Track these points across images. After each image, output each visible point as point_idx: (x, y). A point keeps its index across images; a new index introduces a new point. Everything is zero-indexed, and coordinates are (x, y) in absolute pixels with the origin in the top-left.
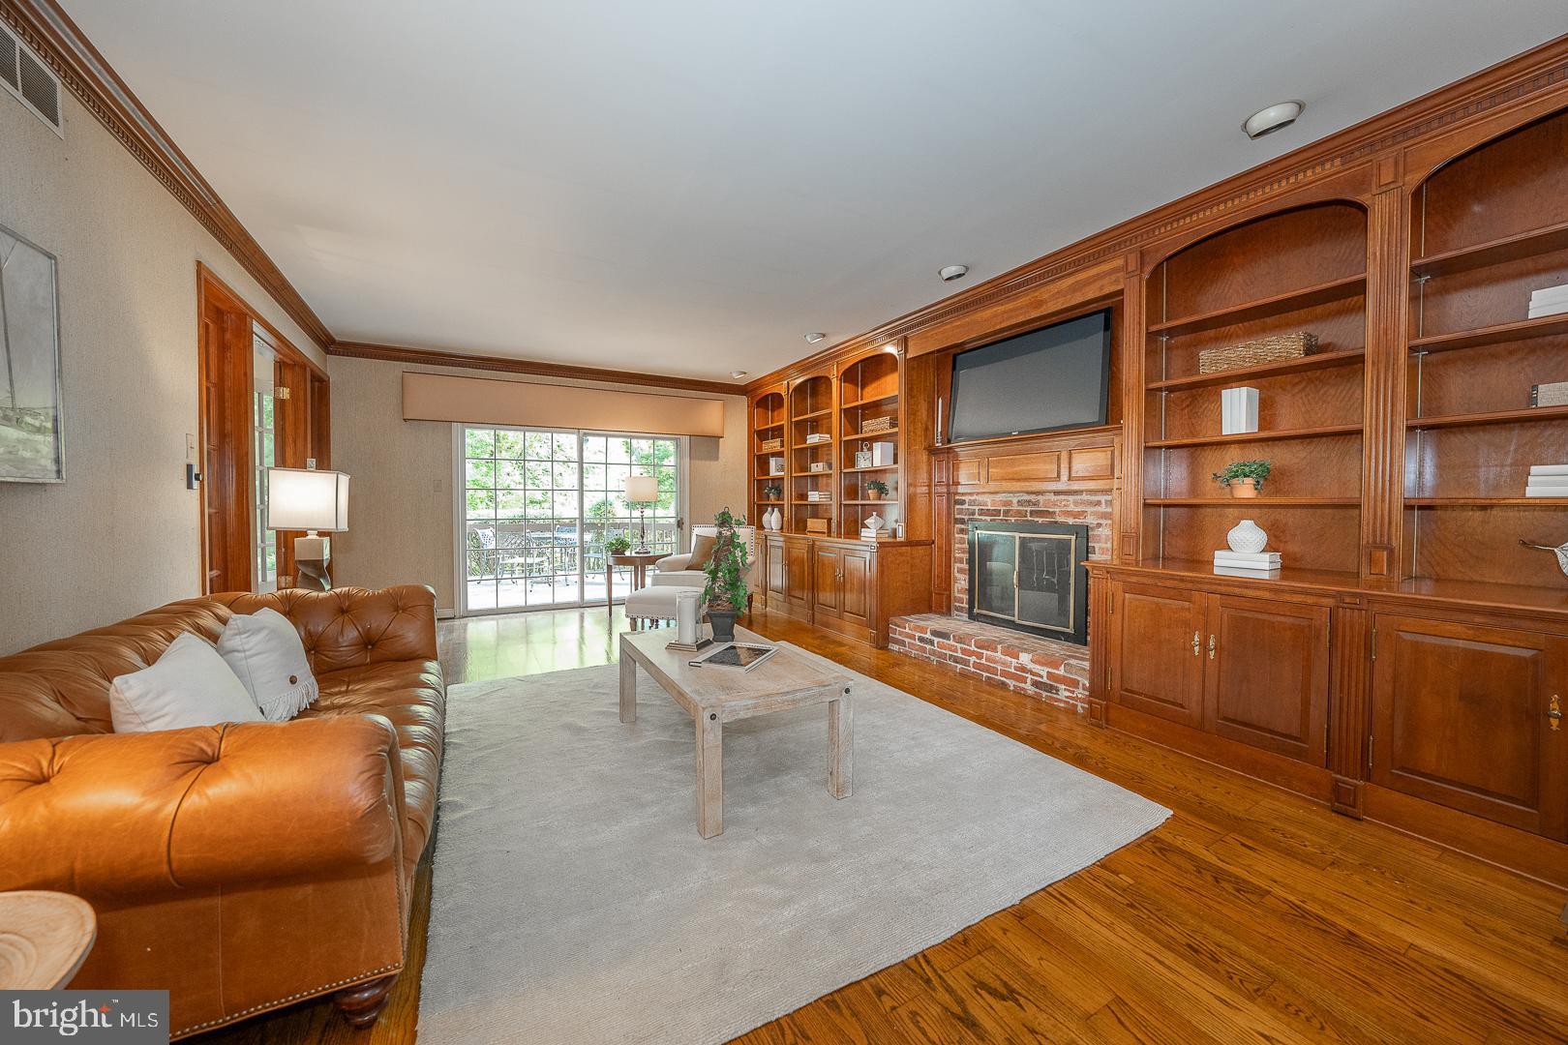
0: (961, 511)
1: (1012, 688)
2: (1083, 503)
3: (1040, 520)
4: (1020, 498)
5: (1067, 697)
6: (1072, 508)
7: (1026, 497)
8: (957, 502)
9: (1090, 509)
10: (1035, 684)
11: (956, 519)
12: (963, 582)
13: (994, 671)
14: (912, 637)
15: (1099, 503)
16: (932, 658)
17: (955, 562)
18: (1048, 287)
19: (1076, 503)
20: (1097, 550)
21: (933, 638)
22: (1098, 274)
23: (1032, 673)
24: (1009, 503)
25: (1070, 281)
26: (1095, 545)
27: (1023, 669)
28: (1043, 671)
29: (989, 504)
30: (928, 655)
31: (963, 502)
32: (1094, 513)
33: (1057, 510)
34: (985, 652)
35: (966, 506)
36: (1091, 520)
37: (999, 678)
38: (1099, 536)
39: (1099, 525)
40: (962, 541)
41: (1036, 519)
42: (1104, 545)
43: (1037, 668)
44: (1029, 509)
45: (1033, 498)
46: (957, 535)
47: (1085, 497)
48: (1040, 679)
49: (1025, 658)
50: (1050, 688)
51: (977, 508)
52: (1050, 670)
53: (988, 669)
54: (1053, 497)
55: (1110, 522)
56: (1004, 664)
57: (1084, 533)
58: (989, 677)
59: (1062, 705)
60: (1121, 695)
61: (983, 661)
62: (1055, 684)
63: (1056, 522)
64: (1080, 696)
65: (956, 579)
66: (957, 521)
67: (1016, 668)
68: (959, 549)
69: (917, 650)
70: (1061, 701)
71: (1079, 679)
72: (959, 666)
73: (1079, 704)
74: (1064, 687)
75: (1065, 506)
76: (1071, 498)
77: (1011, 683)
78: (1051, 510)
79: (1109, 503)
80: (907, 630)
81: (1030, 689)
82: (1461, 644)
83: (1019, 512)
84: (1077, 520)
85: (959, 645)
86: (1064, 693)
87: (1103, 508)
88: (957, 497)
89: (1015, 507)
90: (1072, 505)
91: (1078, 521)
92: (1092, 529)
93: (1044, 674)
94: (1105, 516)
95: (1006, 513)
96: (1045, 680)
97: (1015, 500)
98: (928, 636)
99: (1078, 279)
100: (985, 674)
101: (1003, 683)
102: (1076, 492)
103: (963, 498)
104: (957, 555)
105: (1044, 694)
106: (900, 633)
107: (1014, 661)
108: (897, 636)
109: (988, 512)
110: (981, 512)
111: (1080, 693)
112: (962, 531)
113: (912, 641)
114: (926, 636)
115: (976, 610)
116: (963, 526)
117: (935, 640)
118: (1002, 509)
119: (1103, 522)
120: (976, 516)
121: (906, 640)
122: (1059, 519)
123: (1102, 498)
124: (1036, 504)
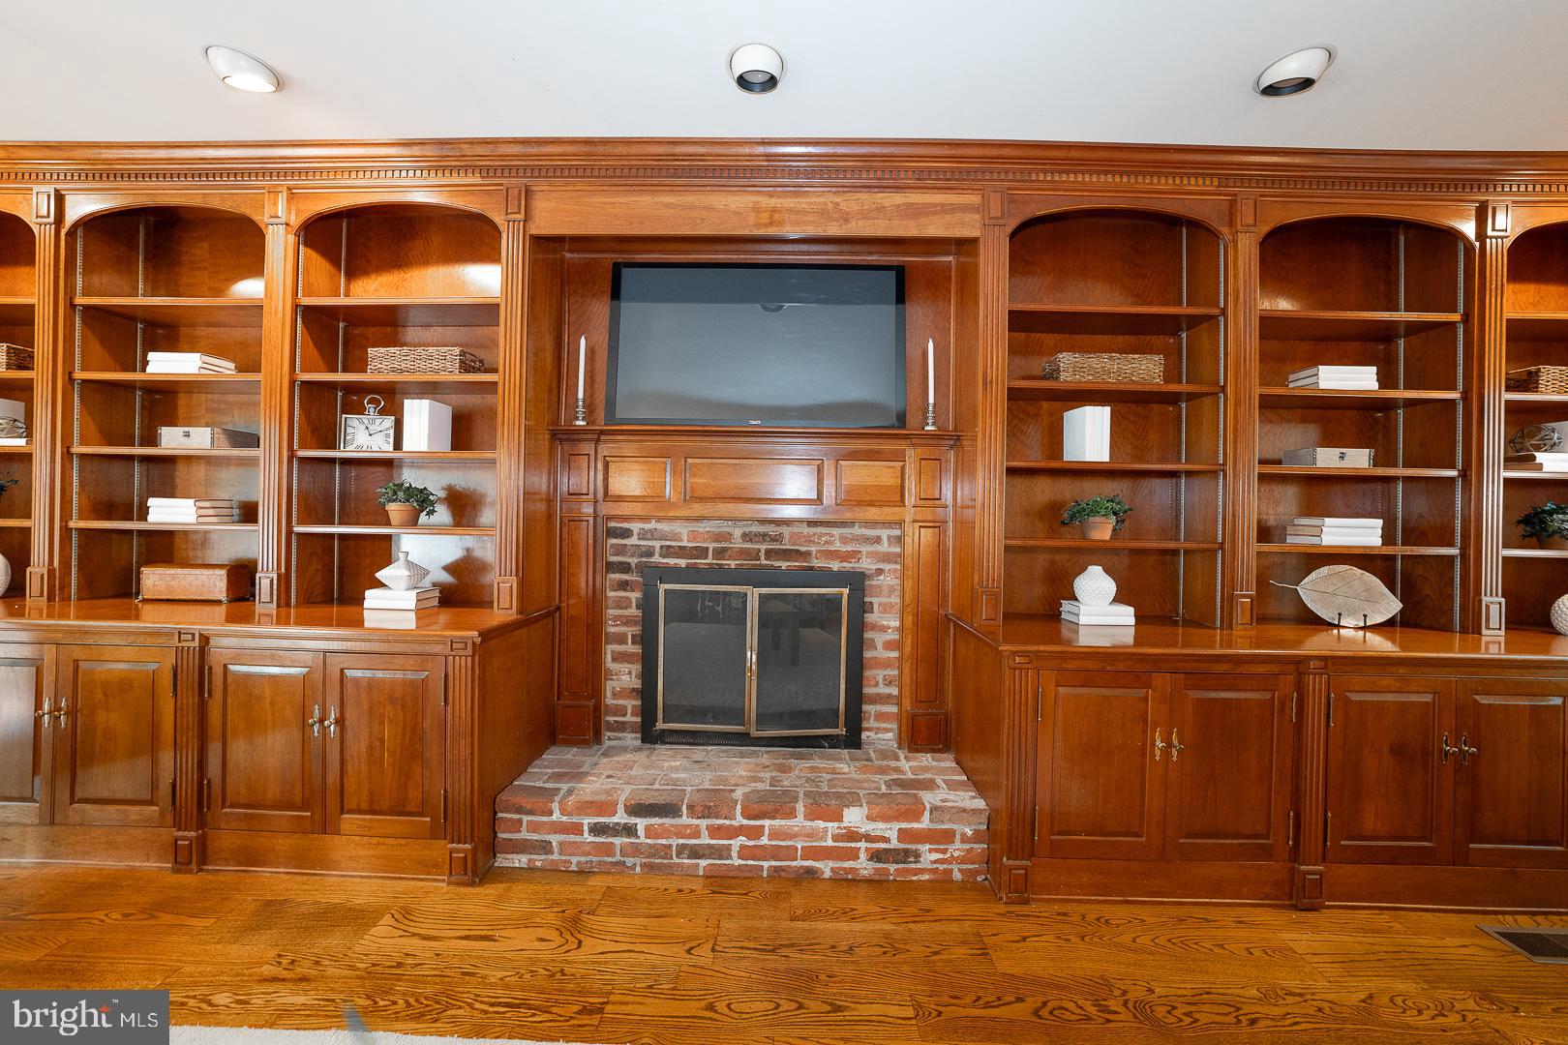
0: (621, 550)
1: (827, 874)
2: (855, 539)
3: (784, 565)
4: (747, 530)
5: (935, 862)
6: (838, 546)
7: (757, 528)
8: (612, 533)
9: (865, 549)
10: (876, 856)
11: (609, 564)
12: (625, 678)
13: (790, 853)
14: (572, 829)
15: (878, 540)
16: (629, 861)
17: (607, 643)
18: (859, 195)
19: (844, 540)
20: (876, 607)
21: (634, 820)
22: (943, 205)
23: (868, 838)
24: (725, 537)
25: (899, 198)
26: (874, 600)
27: (852, 836)
28: (890, 831)
29: (685, 538)
30: (618, 858)
31: (626, 533)
32: (871, 555)
33: (813, 549)
34: (767, 823)
35: (633, 541)
36: (866, 565)
37: (799, 863)
38: (879, 586)
39: (880, 572)
40: (623, 604)
41: (777, 564)
42: (885, 600)
43: (878, 828)
44: (763, 547)
45: (770, 529)
46: (611, 594)
47: (857, 530)
48: (883, 846)
49: (854, 817)
50: (902, 856)
51: (657, 544)
52: (904, 825)
53: (774, 853)
54: (806, 530)
55: (898, 567)
56: (811, 835)
57: (857, 582)
58: (777, 869)
59: (926, 877)
60: (1052, 841)
61: (764, 841)
62: (913, 847)
63: (811, 568)
64: (956, 854)
65: (609, 673)
66: (611, 567)
67: (835, 838)
68: (615, 618)
69: (584, 854)
70: (922, 871)
71: (955, 827)
72: (703, 863)
73: (955, 867)
74: (928, 846)
75: (826, 542)
76: (836, 531)
77: (826, 868)
78: (802, 549)
79: (900, 540)
80: (556, 816)
81: (864, 866)
82: (1390, 697)
83: (744, 553)
84: (845, 564)
85: (703, 823)
86: (929, 856)
87: (884, 547)
88: (612, 524)
89: (738, 544)
90: (837, 542)
91: (848, 566)
92: (870, 577)
93: (893, 835)
94: (887, 558)
95: (720, 553)
96: (894, 844)
97: (737, 533)
98: (620, 817)
99: (910, 200)
100: (766, 864)
101: (810, 871)
102: (843, 524)
103: (625, 525)
104: (612, 630)
105: (892, 867)
106: (534, 827)
107: (832, 827)
108: (524, 834)
109: (682, 552)
110: (667, 551)
111: (957, 849)
112: (624, 585)
113: (572, 838)
114: (615, 819)
115: (660, 725)
116: (625, 577)
117: (641, 823)
118: (711, 546)
119: (886, 567)
120: (657, 559)
121: (555, 839)
122: (816, 563)
123: (884, 533)
124: (777, 539)
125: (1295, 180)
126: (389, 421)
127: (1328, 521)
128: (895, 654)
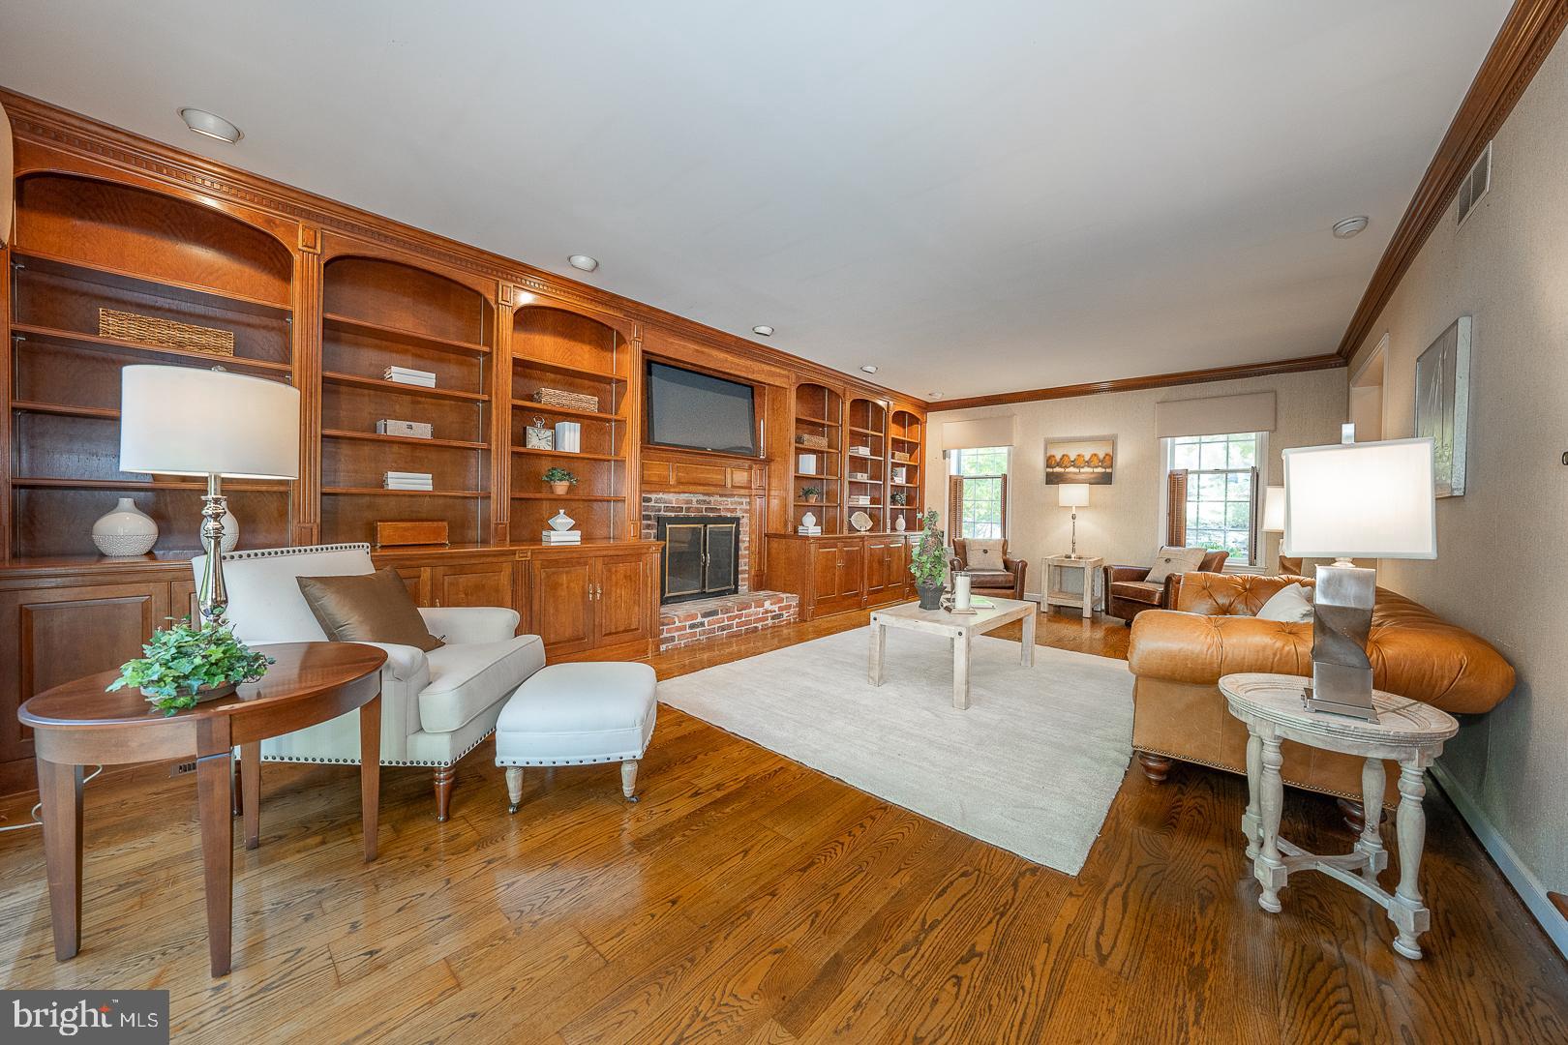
0: (647, 509)
1: (761, 626)
2: (735, 503)
3: (711, 515)
5: (788, 616)
6: (730, 506)
7: (702, 498)
9: (739, 507)
10: (772, 617)
13: (750, 622)
14: (684, 628)
15: (743, 503)
19: (730, 503)
21: (704, 620)
22: (779, 373)
23: (770, 612)
24: (689, 502)
26: (743, 531)
27: (767, 612)
28: (775, 608)
29: (674, 502)
31: (649, 500)
32: (741, 510)
33: (722, 507)
35: (652, 504)
36: (739, 514)
37: (753, 625)
38: (744, 524)
39: (744, 517)
40: (649, 536)
41: (709, 514)
42: (747, 531)
43: (773, 607)
44: (704, 507)
45: (707, 498)
46: (643, 531)
47: (736, 499)
48: (775, 614)
49: (765, 605)
50: (779, 616)
51: (662, 505)
52: (779, 606)
53: (746, 623)
54: (718, 498)
55: (750, 515)
56: (755, 615)
57: (736, 522)
58: (747, 628)
61: (742, 619)
62: (782, 613)
63: (721, 516)
66: (644, 517)
67: (762, 614)
69: (686, 639)
70: (785, 619)
72: (725, 632)
73: (793, 616)
74: (786, 612)
75: (725, 504)
76: (729, 500)
77: (760, 624)
78: (717, 508)
79: (750, 503)
80: (677, 624)
81: (770, 622)
83: (699, 510)
85: (725, 616)
86: (786, 615)
87: (745, 507)
88: (643, 495)
90: (728, 504)
91: (733, 515)
92: (741, 520)
93: (777, 609)
94: (746, 511)
95: (688, 509)
96: (777, 613)
97: (694, 500)
98: (699, 619)
100: (744, 628)
101: (755, 627)
102: (732, 496)
105: (777, 620)
106: (669, 631)
107: (761, 610)
108: (665, 635)
109: (673, 509)
110: (667, 509)
111: (792, 611)
112: (648, 527)
113: (682, 632)
114: (698, 621)
115: (667, 595)
116: (649, 522)
117: (706, 620)
118: (684, 506)
119: (745, 515)
120: (662, 513)
121: (676, 634)
122: (723, 514)
123: (744, 500)
124: (709, 503)
125: (859, 387)
126: (549, 433)
127: (861, 497)
128: (747, 552)
